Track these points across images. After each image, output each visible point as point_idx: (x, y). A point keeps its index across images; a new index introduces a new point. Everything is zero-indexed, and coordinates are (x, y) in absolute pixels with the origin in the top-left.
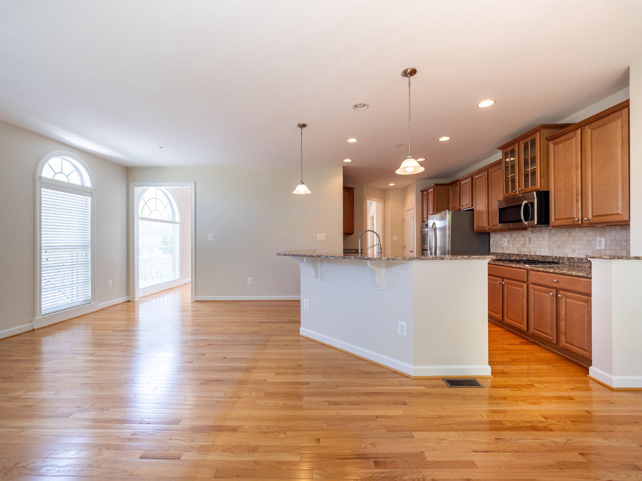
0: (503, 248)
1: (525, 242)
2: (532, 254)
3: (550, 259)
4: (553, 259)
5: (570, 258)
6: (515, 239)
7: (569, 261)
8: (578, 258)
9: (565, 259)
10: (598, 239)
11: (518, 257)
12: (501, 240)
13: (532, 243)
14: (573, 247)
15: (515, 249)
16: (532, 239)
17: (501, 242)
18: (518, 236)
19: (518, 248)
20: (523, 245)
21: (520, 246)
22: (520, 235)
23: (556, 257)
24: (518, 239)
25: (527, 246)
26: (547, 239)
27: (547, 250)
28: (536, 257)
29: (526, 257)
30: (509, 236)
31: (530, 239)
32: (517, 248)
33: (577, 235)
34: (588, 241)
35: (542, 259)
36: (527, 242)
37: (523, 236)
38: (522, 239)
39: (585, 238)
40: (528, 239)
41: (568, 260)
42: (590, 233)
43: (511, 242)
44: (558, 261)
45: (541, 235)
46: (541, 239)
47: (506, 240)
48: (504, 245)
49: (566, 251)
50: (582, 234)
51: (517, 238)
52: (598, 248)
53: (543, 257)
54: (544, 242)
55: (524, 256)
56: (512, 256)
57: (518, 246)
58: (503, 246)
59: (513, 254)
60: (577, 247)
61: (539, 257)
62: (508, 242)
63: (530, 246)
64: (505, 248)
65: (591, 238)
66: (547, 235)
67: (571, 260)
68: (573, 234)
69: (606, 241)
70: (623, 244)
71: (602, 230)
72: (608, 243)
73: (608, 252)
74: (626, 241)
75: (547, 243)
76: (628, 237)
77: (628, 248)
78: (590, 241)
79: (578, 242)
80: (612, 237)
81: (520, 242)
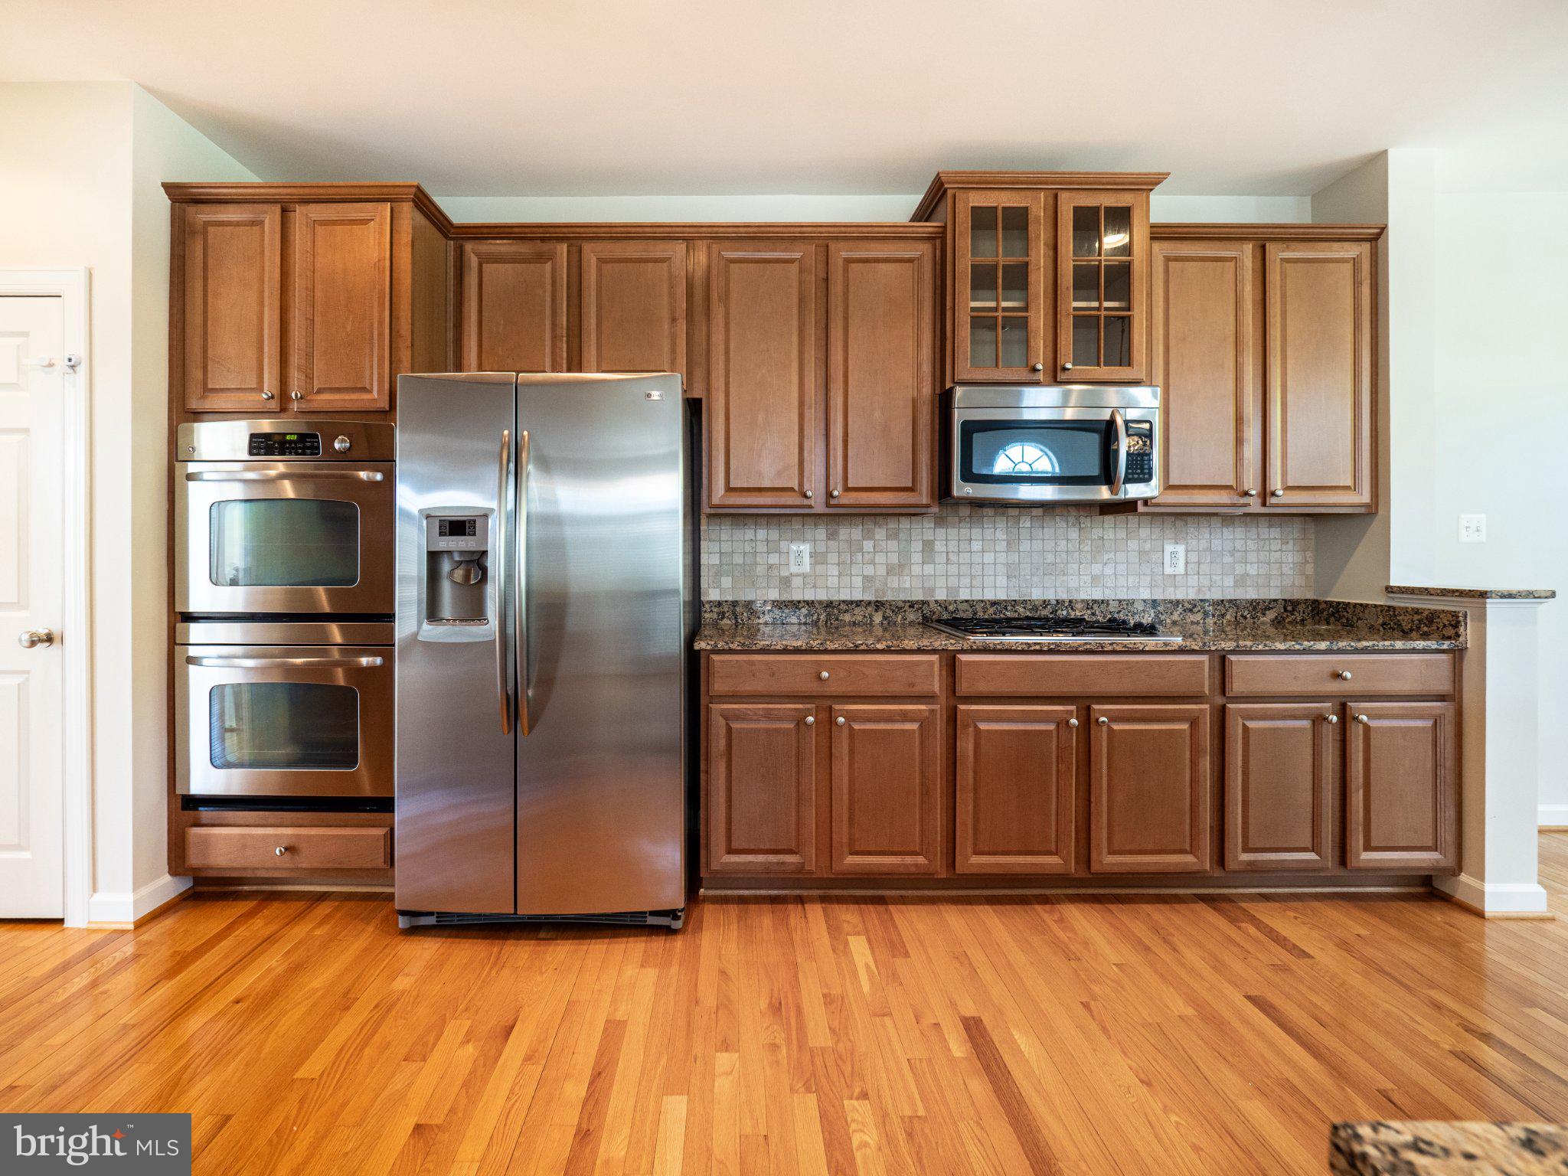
0: (786, 582)
1: (904, 555)
2: (941, 595)
3: (1021, 610)
4: (1035, 608)
5: (1095, 601)
6: (854, 547)
7: (1089, 612)
8: (1120, 601)
9: (1079, 606)
10: (1169, 548)
11: (876, 611)
12: (773, 548)
13: (940, 558)
14: (1096, 569)
15: (858, 581)
16: (939, 546)
17: (774, 559)
18: (868, 535)
19: (870, 579)
20: (900, 568)
21: (882, 571)
22: (880, 533)
23: (1045, 603)
24: (868, 545)
25: (916, 570)
26: (1002, 546)
27: (1002, 581)
28: (965, 606)
29: (918, 609)
30: (821, 533)
31: (928, 546)
32: (865, 577)
33: (1109, 534)
34: (1141, 553)
35: (991, 610)
36: (917, 558)
37: (892, 536)
38: (893, 545)
39: (1133, 544)
40: (917, 546)
41: (1088, 608)
42: (1144, 532)
43: (833, 558)
44: (1054, 612)
45: (976, 532)
46: (976, 546)
47: (806, 548)
48: (794, 569)
49: (1073, 582)
50: (1121, 534)
51: (865, 542)
52: (1168, 570)
53: (994, 603)
55: (910, 607)
56: (846, 611)
57: (869, 570)
58: (786, 574)
59: (852, 602)
60: (1109, 570)
61: (979, 608)
62: (817, 558)
63: (929, 569)
64: (797, 582)
65: (1148, 546)
66: (1001, 535)
67: (1095, 607)
68: (1097, 532)
69: (1187, 551)
70: (1228, 559)
71: (1179, 524)
72: (1194, 557)
73: (1193, 580)
74: (1233, 552)
75: (1002, 558)
76: (1239, 545)
77: (1239, 570)
78: (1147, 553)
79: (1112, 555)
80: (1203, 544)
81: (880, 558)
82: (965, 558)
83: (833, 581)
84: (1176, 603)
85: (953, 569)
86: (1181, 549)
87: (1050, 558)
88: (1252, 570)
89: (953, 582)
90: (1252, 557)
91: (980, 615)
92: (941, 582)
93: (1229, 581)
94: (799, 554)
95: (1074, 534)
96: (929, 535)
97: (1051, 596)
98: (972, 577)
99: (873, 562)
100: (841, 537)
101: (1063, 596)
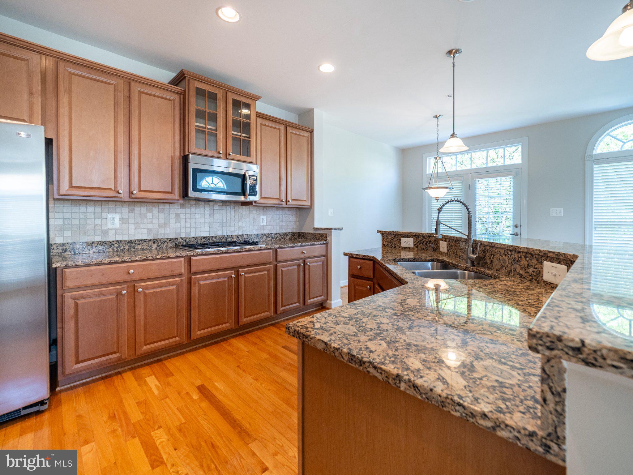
0: (105, 232)
1: (167, 220)
2: (183, 236)
3: (215, 239)
4: (220, 238)
5: (240, 235)
6: (142, 216)
8: (248, 235)
9: (235, 237)
10: (262, 217)
11: (154, 243)
13: (183, 221)
14: (240, 224)
15: (144, 231)
16: (182, 216)
17: (98, 221)
18: (150, 211)
19: (150, 230)
20: (166, 224)
21: (156, 226)
22: (155, 210)
23: (223, 237)
24: (150, 215)
25: (172, 225)
26: (207, 216)
27: (207, 229)
28: (193, 239)
30: (125, 210)
31: (178, 216)
32: (148, 229)
33: (244, 212)
35: (203, 240)
36: (172, 221)
37: (162, 211)
38: (161, 215)
39: (251, 216)
40: (173, 216)
41: (237, 238)
42: (255, 212)
43: (131, 221)
44: (226, 239)
45: (197, 211)
46: (197, 216)
47: (117, 216)
48: (109, 226)
49: (232, 229)
50: (248, 212)
51: (148, 214)
52: (262, 224)
53: (204, 238)
56: (139, 244)
57: (150, 226)
59: (141, 240)
60: (244, 224)
61: (199, 239)
62: (123, 221)
63: (178, 225)
64: (110, 232)
65: (256, 216)
66: (207, 212)
67: (240, 237)
68: (240, 212)
69: (267, 218)
70: (278, 221)
71: (265, 209)
72: (269, 220)
73: (268, 227)
74: (279, 218)
75: (207, 221)
76: (281, 216)
77: (281, 224)
78: (255, 218)
79: (245, 219)
80: (271, 216)
81: (155, 221)
82: (193, 220)
83: (132, 231)
84: (264, 235)
85: (188, 225)
86: (265, 217)
87: (225, 220)
88: (284, 224)
89: (188, 230)
90: (284, 220)
91: (199, 242)
92: (183, 230)
93: (278, 227)
94: (112, 219)
95: (233, 212)
96: (178, 211)
97: (225, 234)
98: (196, 228)
99: (152, 223)
100: (136, 212)
101: (230, 234)
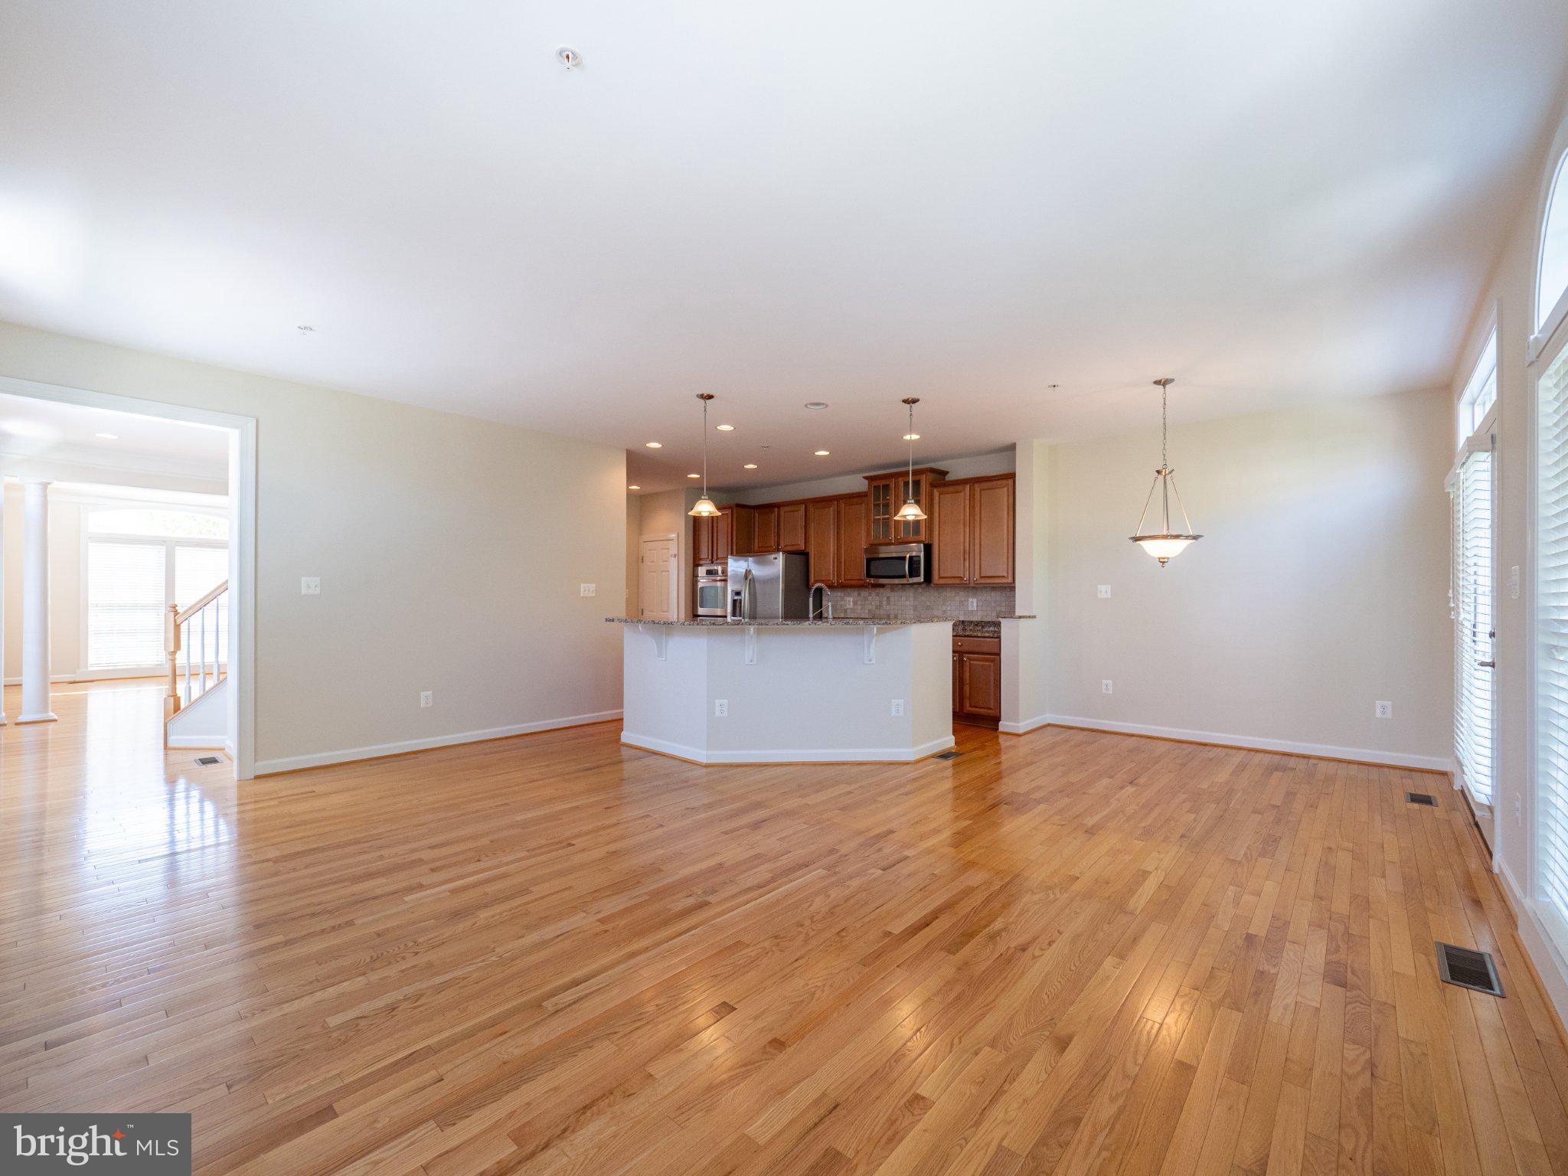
0: (846, 611)
1: (881, 602)
6: (866, 599)
10: (970, 600)
12: (842, 599)
13: (892, 603)
14: (944, 608)
15: (867, 611)
16: (892, 598)
17: (843, 603)
18: (870, 595)
19: (869, 610)
20: (880, 607)
21: (874, 608)
22: (874, 594)
24: (870, 598)
25: (885, 608)
26: (912, 599)
30: (856, 594)
31: (888, 598)
33: (949, 594)
36: (885, 603)
37: (877, 595)
38: (877, 598)
39: (957, 598)
40: (885, 598)
42: (962, 593)
43: (859, 603)
45: (903, 593)
46: (904, 598)
47: (850, 599)
48: (848, 607)
50: (953, 594)
52: (970, 609)
54: (908, 603)
57: (870, 607)
58: (846, 608)
60: (950, 609)
62: (855, 603)
63: (888, 607)
64: (849, 611)
65: (963, 599)
66: (911, 594)
68: (944, 594)
70: (993, 605)
71: (974, 590)
72: (980, 604)
73: (980, 613)
74: (995, 602)
75: (913, 603)
76: (998, 598)
77: (998, 609)
78: (962, 602)
79: (951, 603)
80: (983, 598)
81: (874, 603)
82: (900, 603)
83: (859, 611)
84: (971, 622)
86: (975, 600)
87: (928, 603)
88: (1003, 609)
89: (896, 612)
90: (1003, 604)
92: (892, 612)
93: (994, 614)
94: (849, 601)
95: (936, 594)
96: (889, 595)
99: (871, 605)
100: (862, 595)
